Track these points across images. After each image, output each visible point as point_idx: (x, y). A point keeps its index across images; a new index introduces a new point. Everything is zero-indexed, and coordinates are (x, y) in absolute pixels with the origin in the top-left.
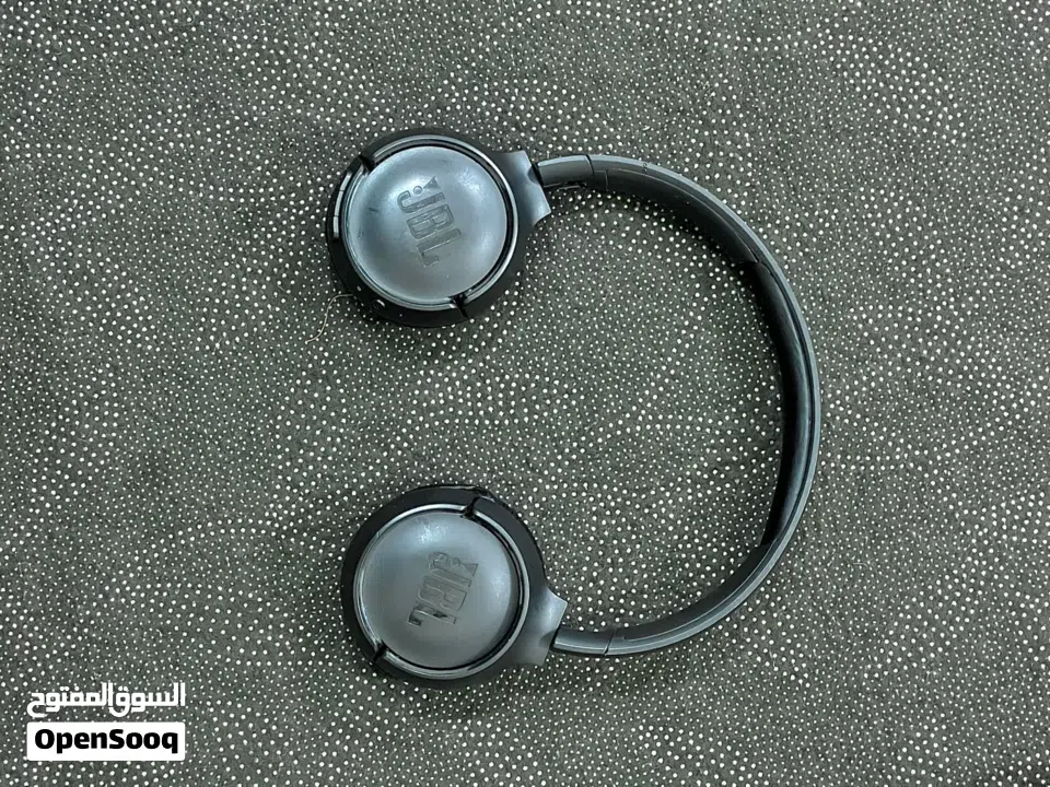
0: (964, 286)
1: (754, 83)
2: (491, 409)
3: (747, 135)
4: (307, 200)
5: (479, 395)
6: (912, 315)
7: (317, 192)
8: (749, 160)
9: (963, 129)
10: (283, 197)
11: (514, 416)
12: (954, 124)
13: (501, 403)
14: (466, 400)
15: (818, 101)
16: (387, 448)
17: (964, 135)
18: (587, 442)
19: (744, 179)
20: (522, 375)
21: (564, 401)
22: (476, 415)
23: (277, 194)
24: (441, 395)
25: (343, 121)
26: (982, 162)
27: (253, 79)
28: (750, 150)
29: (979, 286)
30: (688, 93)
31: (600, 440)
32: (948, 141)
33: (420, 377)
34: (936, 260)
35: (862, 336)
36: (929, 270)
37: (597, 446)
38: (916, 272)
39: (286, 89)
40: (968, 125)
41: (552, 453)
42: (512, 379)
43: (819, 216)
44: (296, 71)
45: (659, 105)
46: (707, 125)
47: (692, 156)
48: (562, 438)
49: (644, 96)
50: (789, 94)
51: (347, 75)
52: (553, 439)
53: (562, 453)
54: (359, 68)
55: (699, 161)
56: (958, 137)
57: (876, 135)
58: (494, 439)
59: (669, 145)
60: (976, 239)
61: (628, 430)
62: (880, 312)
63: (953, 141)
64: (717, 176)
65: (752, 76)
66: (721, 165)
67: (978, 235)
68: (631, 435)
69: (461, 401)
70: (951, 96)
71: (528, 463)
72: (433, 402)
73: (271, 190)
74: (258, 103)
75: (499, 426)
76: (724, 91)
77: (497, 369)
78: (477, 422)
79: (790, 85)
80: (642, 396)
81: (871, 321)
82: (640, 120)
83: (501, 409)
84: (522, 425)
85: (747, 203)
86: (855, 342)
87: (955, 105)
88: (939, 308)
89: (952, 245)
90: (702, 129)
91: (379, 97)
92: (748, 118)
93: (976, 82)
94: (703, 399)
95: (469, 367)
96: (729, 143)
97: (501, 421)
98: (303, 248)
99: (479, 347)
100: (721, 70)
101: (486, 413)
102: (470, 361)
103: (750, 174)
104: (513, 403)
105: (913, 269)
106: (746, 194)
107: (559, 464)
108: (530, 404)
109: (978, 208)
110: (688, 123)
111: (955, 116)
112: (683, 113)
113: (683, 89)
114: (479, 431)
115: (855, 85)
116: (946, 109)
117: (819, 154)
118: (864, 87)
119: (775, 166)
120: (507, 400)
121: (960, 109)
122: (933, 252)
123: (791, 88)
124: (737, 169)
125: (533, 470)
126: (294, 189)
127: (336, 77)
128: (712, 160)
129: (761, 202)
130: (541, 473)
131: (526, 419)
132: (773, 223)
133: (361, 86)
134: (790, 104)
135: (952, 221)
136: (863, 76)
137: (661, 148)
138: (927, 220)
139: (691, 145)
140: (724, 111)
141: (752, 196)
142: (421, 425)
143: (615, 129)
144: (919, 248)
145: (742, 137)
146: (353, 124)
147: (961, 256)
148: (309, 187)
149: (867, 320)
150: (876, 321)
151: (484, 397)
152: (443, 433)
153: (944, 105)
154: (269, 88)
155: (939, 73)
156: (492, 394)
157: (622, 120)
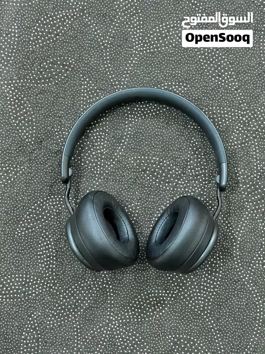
0: (237, 106)
1: (137, 149)
2: (212, 286)
3: (154, 158)
4: (114, 321)
5: (206, 288)
6: (239, 127)
7: (112, 316)
8: (163, 161)
9: (183, 84)
10: (109, 329)
11: (218, 279)
12: (180, 86)
13: (211, 282)
14: (205, 294)
15: (153, 129)
16: (211, 328)
17: (185, 84)
18: (237, 258)
19: (169, 165)
20: (205, 271)
21: (219, 260)
22: (212, 292)
23: (107, 330)
24: (200, 302)
25: (91, 296)
26: (197, 82)
27: (65, 322)
28: (160, 159)
29: (239, 101)
30: (131, 173)
31: (238, 253)
32: (185, 91)
33: (191, 307)
34: (224, 111)
35: (239, 148)
36: (226, 116)
37: (239, 255)
38: (225, 120)
39: (73, 312)
40: (182, 82)
41: (236, 272)
42: (205, 275)
43: (193, 145)
44: (68, 306)
45: (131, 185)
46: (144, 171)
47: (153, 181)
48: (232, 266)
49: (126, 189)
50: (146, 138)
51: (76, 288)
52: (231, 269)
53: (237, 268)
54: (76, 283)
55: (156, 179)
56: (185, 87)
57: (172, 114)
58: (223, 290)
59: (146, 187)
60: (222, 95)
61: (238, 242)
62: (234, 138)
63: (186, 89)
64: (164, 174)
65: (134, 148)
66: (161, 172)
67: (221, 94)
68: (241, 242)
69: (205, 296)
70: (170, 83)
71: (236, 282)
72: (202, 306)
73: (105, 332)
74: (73, 324)
75: (219, 286)
76: (135, 160)
77: (199, 278)
78: (214, 293)
79: (143, 136)
80: (229, 232)
81: (236, 143)
82: (133, 194)
83: (213, 283)
84: (222, 278)
85: (178, 168)
86: (240, 151)
87: (174, 83)
88: (241, 118)
89: (221, 104)
90: (145, 173)
91: (88, 280)
92: (148, 156)
93: (168, 73)
94: (238, 212)
95: (195, 288)
96: (154, 166)
97: (218, 284)
98: (130, 329)
99: (189, 281)
100: (128, 158)
101: (213, 288)
102: (193, 287)
103: (168, 163)
104: (213, 278)
105: (224, 121)
106: (174, 167)
107: (240, 271)
108: (216, 272)
109: (211, 90)
110: (141, 177)
111: (177, 85)
112: (137, 177)
113: (129, 174)
114: (218, 294)
115: (152, 114)
116: (173, 87)
117: (171, 136)
118: (154, 111)
119: (169, 153)
120: (211, 279)
121: (176, 82)
122: (220, 111)
123: (144, 136)
124: (164, 167)
125: (239, 281)
126: (108, 324)
127: (75, 292)
128: (158, 174)
129: (180, 163)
130: (241, 278)
131: (220, 276)
132: (188, 162)
133: (82, 285)
134: (149, 139)
135: (212, 101)
136: (150, 110)
137: (146, 190)
138: (209, 109)
139: (149, 180)
140: (142, 163)
141: (176, 165)
142: (208, 313)
143: (133, 203)
144: (217, 116)
145: (154, 160)
146: (94, 293)
147: (226, 103)
148: (109, 318)
149: (235, 144)
150: (236, 141)
151: (207, 287)
152: (214, 307)
153: (172, 87)
154: (70, 317)
155: (160, 84)
156: (207, 284)
157: (131, 200)
